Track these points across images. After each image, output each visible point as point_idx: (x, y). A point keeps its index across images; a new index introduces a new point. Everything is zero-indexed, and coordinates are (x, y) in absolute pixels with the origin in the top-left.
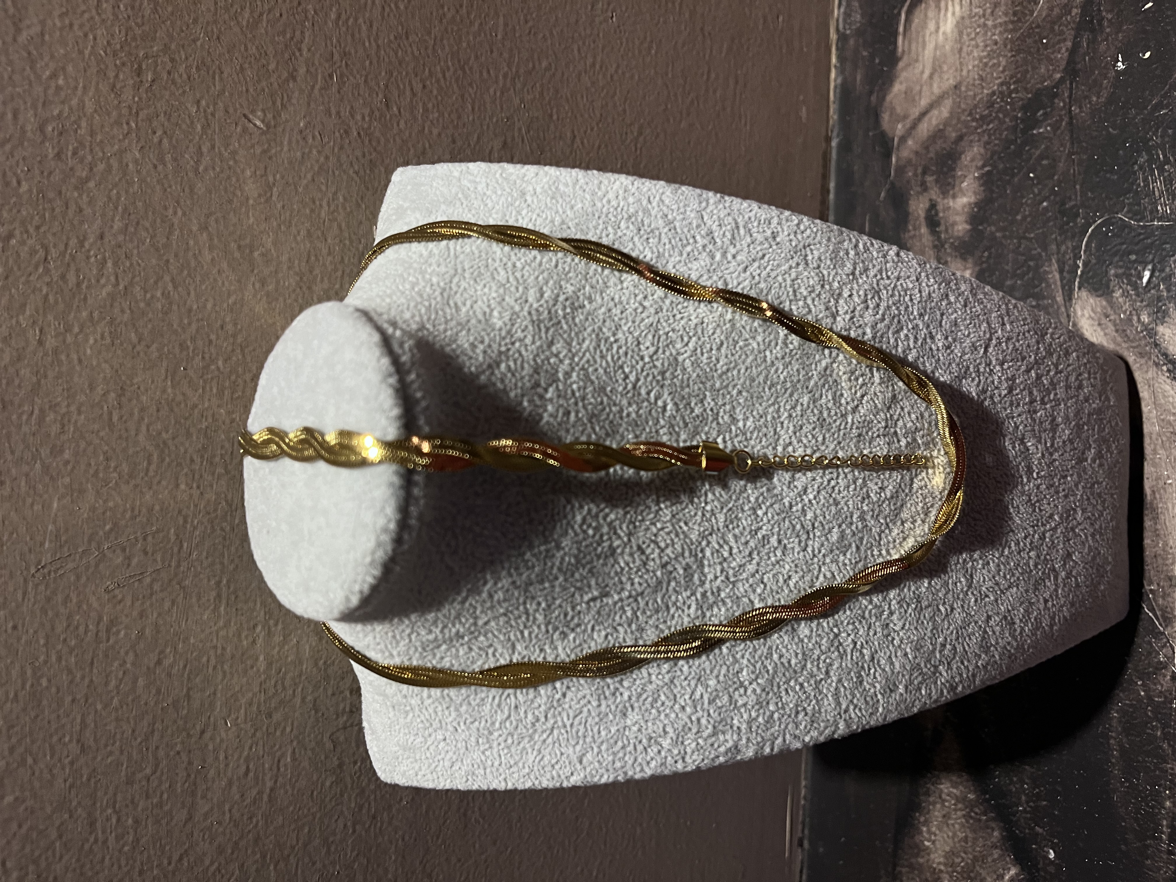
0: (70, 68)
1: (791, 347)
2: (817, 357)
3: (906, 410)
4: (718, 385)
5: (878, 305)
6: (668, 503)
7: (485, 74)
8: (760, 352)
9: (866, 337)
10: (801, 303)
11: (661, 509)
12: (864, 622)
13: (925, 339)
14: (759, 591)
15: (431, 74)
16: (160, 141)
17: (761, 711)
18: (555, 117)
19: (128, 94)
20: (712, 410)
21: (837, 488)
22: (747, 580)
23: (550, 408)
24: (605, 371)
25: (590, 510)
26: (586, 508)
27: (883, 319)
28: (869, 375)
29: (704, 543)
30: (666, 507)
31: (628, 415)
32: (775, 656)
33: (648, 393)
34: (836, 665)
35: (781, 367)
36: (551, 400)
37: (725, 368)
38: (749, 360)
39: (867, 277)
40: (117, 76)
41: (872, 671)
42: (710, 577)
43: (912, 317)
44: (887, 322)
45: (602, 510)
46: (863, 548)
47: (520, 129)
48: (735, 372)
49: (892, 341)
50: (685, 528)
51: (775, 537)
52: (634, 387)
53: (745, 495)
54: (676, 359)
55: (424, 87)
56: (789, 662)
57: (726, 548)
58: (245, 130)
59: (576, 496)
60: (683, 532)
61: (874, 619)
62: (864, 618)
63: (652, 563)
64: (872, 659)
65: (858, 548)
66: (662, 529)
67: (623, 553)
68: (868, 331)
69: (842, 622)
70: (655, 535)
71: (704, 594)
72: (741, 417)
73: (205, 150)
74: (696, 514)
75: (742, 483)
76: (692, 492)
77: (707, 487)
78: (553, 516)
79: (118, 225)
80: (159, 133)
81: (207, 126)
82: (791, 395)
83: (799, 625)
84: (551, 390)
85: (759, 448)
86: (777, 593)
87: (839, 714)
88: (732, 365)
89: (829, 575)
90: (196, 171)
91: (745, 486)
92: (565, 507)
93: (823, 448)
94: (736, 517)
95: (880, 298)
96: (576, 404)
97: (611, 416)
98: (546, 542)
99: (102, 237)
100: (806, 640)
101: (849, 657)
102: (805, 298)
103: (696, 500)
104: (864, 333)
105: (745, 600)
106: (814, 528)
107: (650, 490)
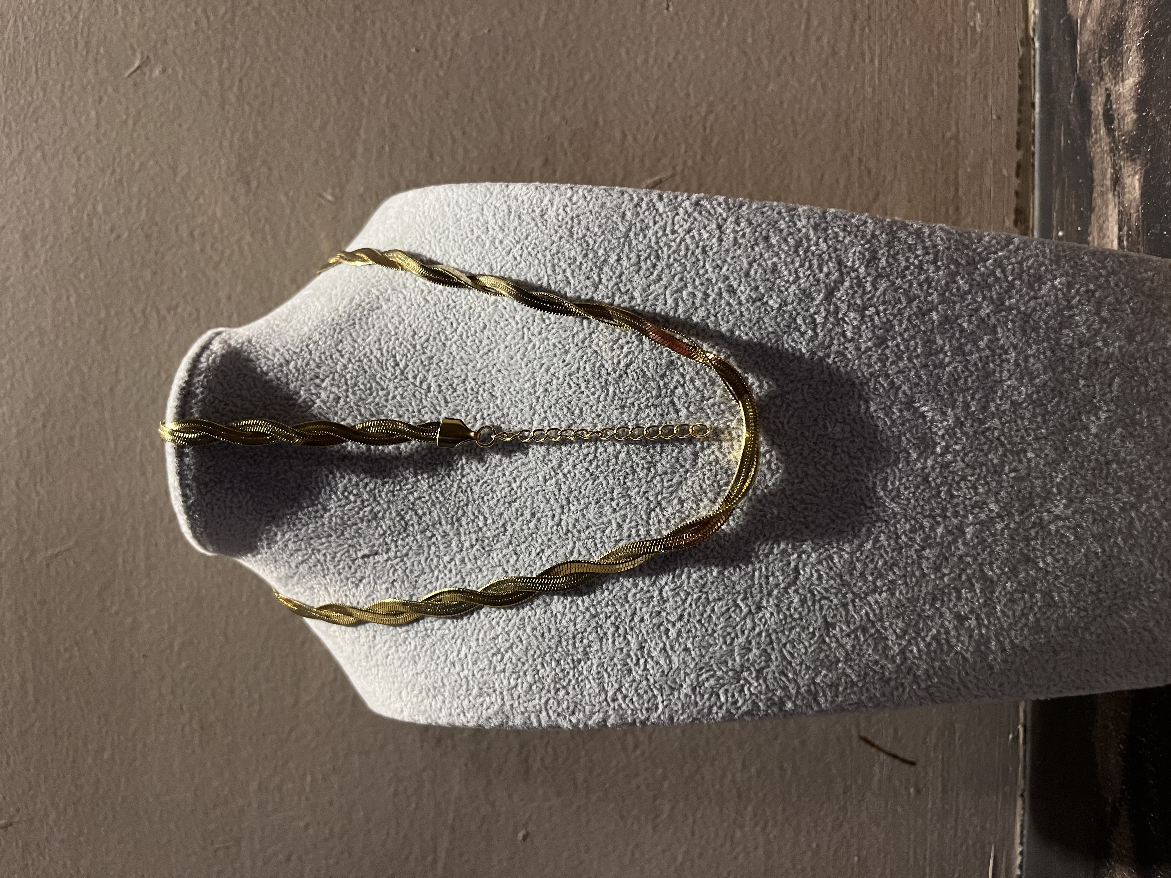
0: (207, 192)
1: (547, 322)
2: (575, 330)
3: (688, 377)
4: (479, 366)
5: (654, 266)
6: (425, 476)
7: (523, 105)
8: (518, 330)
9: (633, 303)
10: (559, 277)
11: (418, 480)
12: (627, 606)
13: (720, 294)
14: (512, 562)
15: (470, 120)
16: (264, 227)
17: (520, 680)
18: (601, 123)
19: (242, 200)
20: (472, 389)
21: (595, 463)
22: (502, 550)
23: (323, 395)
24: (378, 361)
25: (350, 480)
26: (347, 477)
27: (659, 279)
28: (636, 343)
29: (460, 512)
30: (423, 478)
31: (394, 397)
32: (528, 629)
33: (415, 378)
34: (596, 647)
35: (538, 344)
36: (325, 389)
37: (486, 350)
38: (508, 338)
39: (645, 236)
40: (235, 190)
41: (642, 661)
42: (467, 544)
43: (701, 272)
44: (664, 282)
45: (362, 480)
46: (626, 527)
47: (562, 145)
48: (496, 351)
49: (670, 301)
50: (441, 499)
51: (529, 510)
52: (402, 373)
53: (500, 469)
54: (444, 344)
55: (464, 133)
56: (543, 635)
57: (481, 518)
58: (320, 205)
59: (338, 468)
60: (440, 502)
61: (639, 604)
62: (628, 602)
63: (411, 529)
64: (642, 648)
65: (619, 526)
66: (420, 498)
67: (383, 518)
68: (636, 294)
69: (599, 603)
70: (413, 504)
71: (462, 561)
72: (498, 394)
73: (293, 225)
74: (452, 486)
75: (498, 457)
76: (450, 465)
77: (464, 461)
78: (317, 483)
79: (239, 288)
80: (263, 221)
81: (293, 209)
82: (547, 371)
83: (552, 600)
84: (327, 380)
85: (514, 423)
86: (530, 565)
87: (606, 700)
88: (494, 345)
89: (584, 552)
90: (287, 242)
91: (501, 460)
92: (327, 476)
93: (579, 421)
94: (491, 489)
95: (658, 258)
96: (347, 391)
97: (377, 400)
98: (313, 505)
99: (229, 298)
100: (559, 617)
101: (610, 641)
102: (564, 271)
103: (453, 473)
104: (632, 298)
105: (500, 569)
106: (569, 503)
107: (409, 464)
